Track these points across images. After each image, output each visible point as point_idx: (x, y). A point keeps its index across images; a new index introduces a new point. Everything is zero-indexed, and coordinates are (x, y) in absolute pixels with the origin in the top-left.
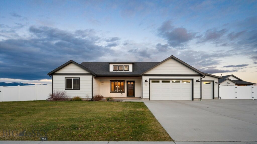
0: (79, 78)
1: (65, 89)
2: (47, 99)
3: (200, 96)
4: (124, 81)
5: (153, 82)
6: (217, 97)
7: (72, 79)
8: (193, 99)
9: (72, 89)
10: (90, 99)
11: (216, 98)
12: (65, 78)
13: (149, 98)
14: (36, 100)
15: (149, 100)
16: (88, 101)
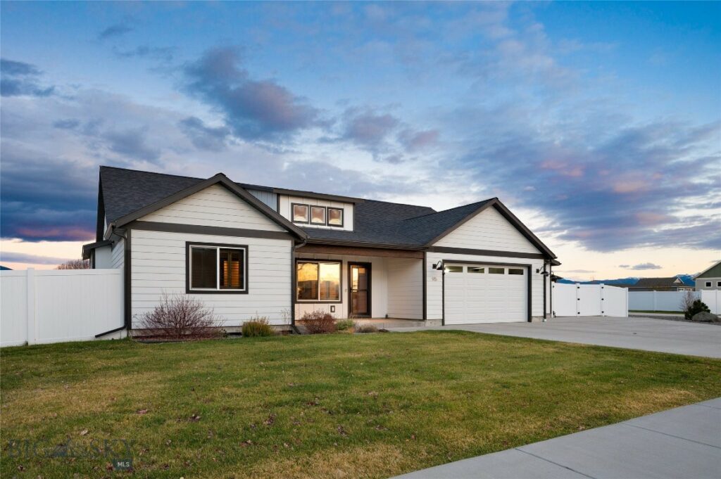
0: (246, 247)
1: (188, 291)
2: (97, 336)
3: (542, 310)
4: (341, 262)
7: (215, 250)
8: (530, 318)
9: (218, 289)
10: (285, 329)
12: (188, 244)
13: (441, 318)
14: (31, 343)
15: (441, 324)
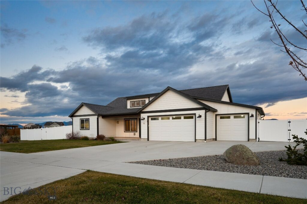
0: (89, 119)
1: (80, 130)
3: (204, 136)
4: (137, 119)
5: (152, 119)
6: (255, 138)
7: (84, 120)
8: (196, 140)
9: (85, 129)
10: (95, 139)
11: (253, 139)
12: (80, 119)
13: (147, 138)
15: (147, 140)
16: (93, 140)
